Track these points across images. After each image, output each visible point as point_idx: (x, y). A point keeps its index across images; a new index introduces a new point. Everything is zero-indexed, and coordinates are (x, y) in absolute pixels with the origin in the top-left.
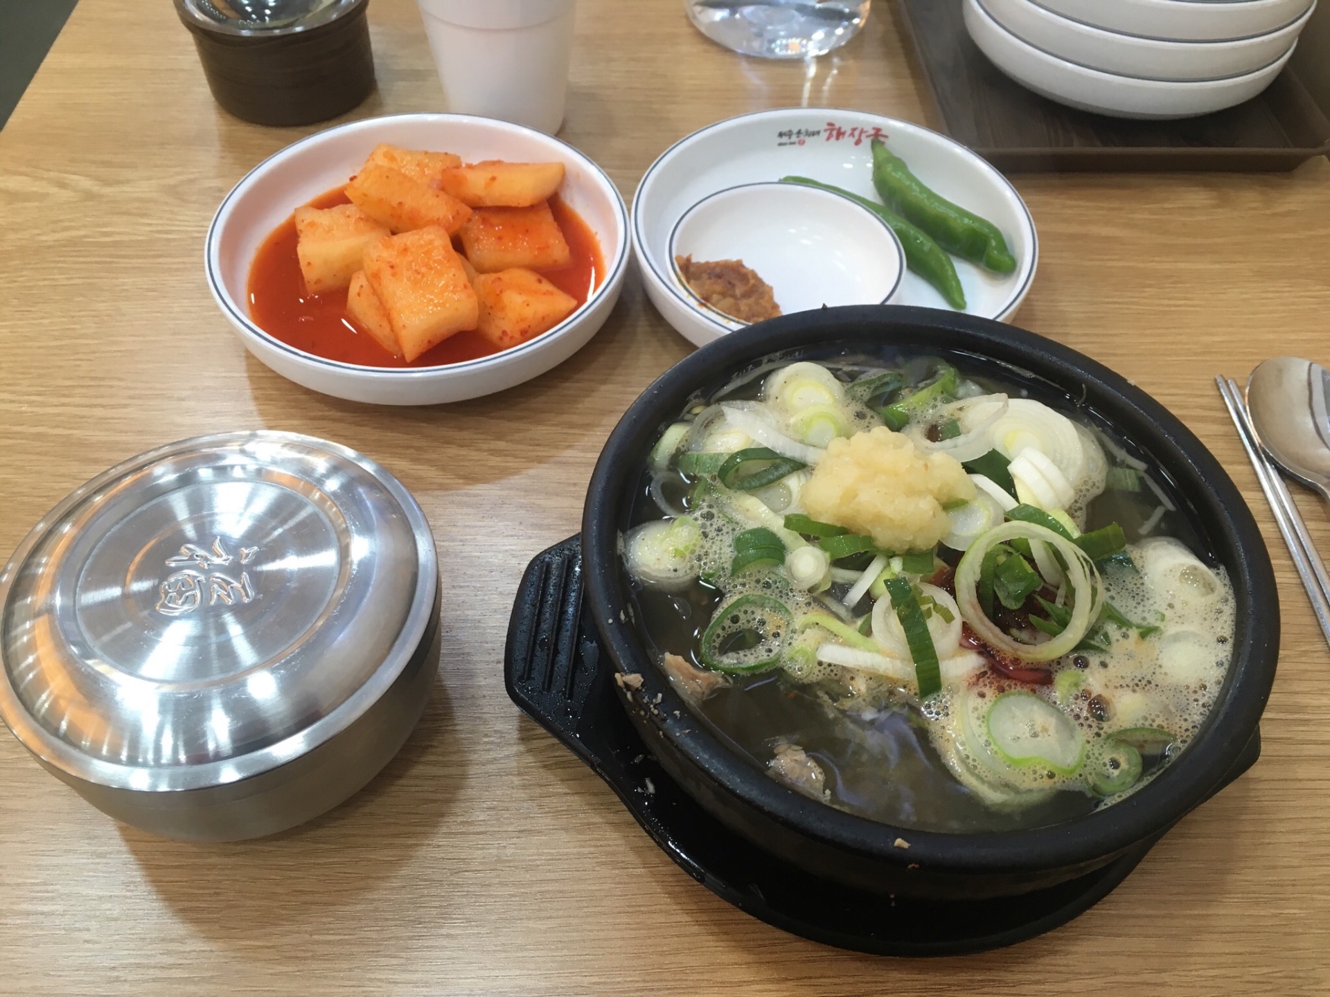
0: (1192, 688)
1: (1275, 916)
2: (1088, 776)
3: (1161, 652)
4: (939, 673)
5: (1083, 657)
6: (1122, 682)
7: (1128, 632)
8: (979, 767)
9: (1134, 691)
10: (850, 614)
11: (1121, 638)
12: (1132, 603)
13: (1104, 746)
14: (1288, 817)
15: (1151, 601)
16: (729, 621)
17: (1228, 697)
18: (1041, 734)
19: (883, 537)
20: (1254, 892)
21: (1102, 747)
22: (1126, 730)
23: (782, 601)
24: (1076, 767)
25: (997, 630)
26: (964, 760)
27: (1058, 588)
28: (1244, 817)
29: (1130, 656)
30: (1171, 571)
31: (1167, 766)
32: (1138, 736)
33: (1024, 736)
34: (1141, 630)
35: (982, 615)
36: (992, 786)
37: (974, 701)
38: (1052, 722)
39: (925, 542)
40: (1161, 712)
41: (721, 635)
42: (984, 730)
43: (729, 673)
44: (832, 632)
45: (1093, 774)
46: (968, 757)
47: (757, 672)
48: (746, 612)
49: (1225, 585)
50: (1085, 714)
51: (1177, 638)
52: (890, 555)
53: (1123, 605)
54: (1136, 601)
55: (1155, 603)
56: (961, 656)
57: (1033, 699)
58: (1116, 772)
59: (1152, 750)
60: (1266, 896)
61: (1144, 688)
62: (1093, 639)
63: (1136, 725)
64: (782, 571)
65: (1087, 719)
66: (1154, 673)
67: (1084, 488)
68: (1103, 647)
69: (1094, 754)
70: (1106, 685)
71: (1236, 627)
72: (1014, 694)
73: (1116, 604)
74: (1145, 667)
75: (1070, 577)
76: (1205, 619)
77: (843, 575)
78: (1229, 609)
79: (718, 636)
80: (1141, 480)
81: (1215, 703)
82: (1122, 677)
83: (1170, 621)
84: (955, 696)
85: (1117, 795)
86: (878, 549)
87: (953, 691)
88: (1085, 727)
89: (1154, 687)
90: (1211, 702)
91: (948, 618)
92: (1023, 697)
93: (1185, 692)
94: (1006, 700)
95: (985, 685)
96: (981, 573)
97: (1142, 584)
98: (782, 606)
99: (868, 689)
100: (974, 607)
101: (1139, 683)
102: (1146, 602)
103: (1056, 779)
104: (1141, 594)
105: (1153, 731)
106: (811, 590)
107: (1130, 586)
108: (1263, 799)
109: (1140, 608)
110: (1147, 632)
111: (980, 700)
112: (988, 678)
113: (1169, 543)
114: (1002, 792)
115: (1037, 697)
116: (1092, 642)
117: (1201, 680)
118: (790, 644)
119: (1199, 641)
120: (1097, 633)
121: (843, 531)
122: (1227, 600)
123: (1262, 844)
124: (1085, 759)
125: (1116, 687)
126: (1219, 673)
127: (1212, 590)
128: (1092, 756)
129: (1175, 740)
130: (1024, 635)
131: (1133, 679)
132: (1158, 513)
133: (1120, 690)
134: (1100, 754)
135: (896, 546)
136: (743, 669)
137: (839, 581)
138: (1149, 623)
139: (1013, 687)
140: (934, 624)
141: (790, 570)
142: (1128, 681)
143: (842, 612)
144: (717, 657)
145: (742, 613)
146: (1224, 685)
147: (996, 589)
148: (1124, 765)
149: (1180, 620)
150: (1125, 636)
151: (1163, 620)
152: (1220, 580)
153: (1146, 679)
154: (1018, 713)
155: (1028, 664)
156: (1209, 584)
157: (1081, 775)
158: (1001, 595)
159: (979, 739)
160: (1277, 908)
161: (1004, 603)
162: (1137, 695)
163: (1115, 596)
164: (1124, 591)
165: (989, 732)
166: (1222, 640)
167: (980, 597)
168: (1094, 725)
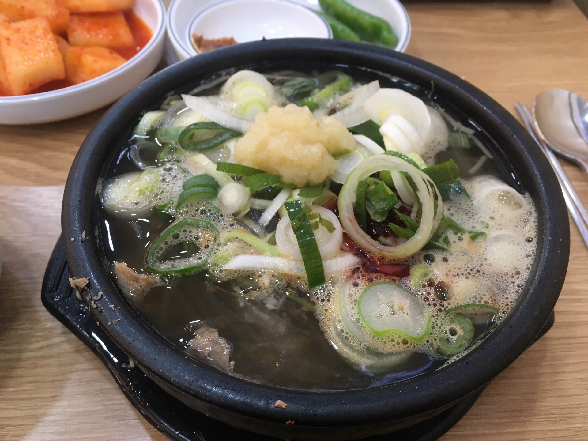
0: (510, 274)
1: (568, 429)
2: (434, 341)
3: (486, 249)
4: (323, 269)
5: (431, 255)
6: (458, 272)
7: (462, 236)
8: (350, 338)
9: (467, 278)
10: (263, 231)
11: (457, 241)
12: (465, 217)
13: (445, 319)
14: (572, 362)
15: (479, 215)
16: (171, 238)
17: (536, 278)
18: (398, 312)
19: (287, 174)
20: (554, 414)
21: (443, 319)
22: (461, 307)
23: (214, 223)
24: (425, 335)
25: (368, 237)
26: (340, 334)
27: (412, 207)
28: (545, 363)
29: (464, 253)
30: (492, 194)
31: (493, 331)
32: (470, 310)
33: (385, 314)
34: (471, 235)
35: (357, 227)
36: (361, 353)
37: (349, 289)
38: (406, 303)
39: (317, 178)
40: (487, 292)
41: (164, 248)
42: (356, 310)
43: (166, 275)
44: (247, 244)
45: (437, 340)
46: (342, 331)
47: (187, 274)
48: (185, 231)
49: (530, 203)
50: (433, 296)
51: (497, 239)
52: (293, 187)
53: (458, 219)
54: (468, 216)
55: (481, 216)
56: (341, 256)
57: (394, 286)
58: (455, 338)
59: (481, 321)
60: (562, 416)
61: (474, 276)
62: (437, 241)
63: (468, 302)
64: (215, 202)
65: (434, 300)
66: (481, 265)
67: (432, 145)
68: (445, 247)
69: (437, 325)
70: (447, 274)
71: (538, 231)
72: (380, 283)
73: (455, 218)
74: (475, 260)
75: (419, 196)
76: (517, 227)
77: (259, 203)
78: (533, 219)
79: (161, 249)
80: (470, 140)
81: (526, 283)
82: (459, 269)
83: (492, 228)
84: (336, 286)
85: (456, 355)
86: (283, 183)
87: (333, 282)
88: (432, 306)
89: (482, 275)
90: (523, 283)
91: (331, 229)
92: (385, 285)
93: (505, 278)
94: (374, 288)
95: (359, 278)
96: (357, 197)
97: (472, 205)
98: (212, 226)
99: (271, 284)
100: (351, 221)
101: (471, 272)
102: (476, 217)
103: (409, 345)
104: (472, 211)
105: (482, 306)
106: (235, 215)
107: (465, 207)
108: (556, 351)
109: (471, 221)
110: (475, 236)
111: (354, 289)
112: (361, 272)
113: (490, 178)
114: (368, 358)
115: (396, 285)
116: (437, 244)
117: (516, 268)
118: (215, 253)
119: (513, 241)
120: (439, 237)
121: (260, 172)
122: (531, 213)
123: (557, 381)
124: (431, 329)
125: (454, 276)
126: (528, 262)
127: (521, 207)
128: (436, 326)
129: (498, 312)
130: (388, 241)
131: (466, 270)
132: (482, 160)
133: (457, 277)
134: (442, 325)
135: (297, 181)
136: (176, 272)
137: (257, 207)
138: (478, 230)
139: (379, 278)
140: (320, 235)
141: (221, 202)
142: (462, 271)
143: (257, 229)
144: (158, 264)
145: (182, 232)
146: (532, 271)
147: (368, 209)
148: (460, 332)
149: (499, 227)
150: (460, 239)
151: (487, 227)
152: (526, 200)
153: (476, 269)
154: (382, 297)
155: (391, 260)
156: (519, 204)
157: (428, 342)
158: (371, 213)
159: (352, 318)
160: (568, 424)
161: (373, 218)
162: (470, 280)
163: (454, 213)
164: (460, 210)
165: (360, 312)
166: (529, 240)
167: (357, 214)
168: (438, 304)
